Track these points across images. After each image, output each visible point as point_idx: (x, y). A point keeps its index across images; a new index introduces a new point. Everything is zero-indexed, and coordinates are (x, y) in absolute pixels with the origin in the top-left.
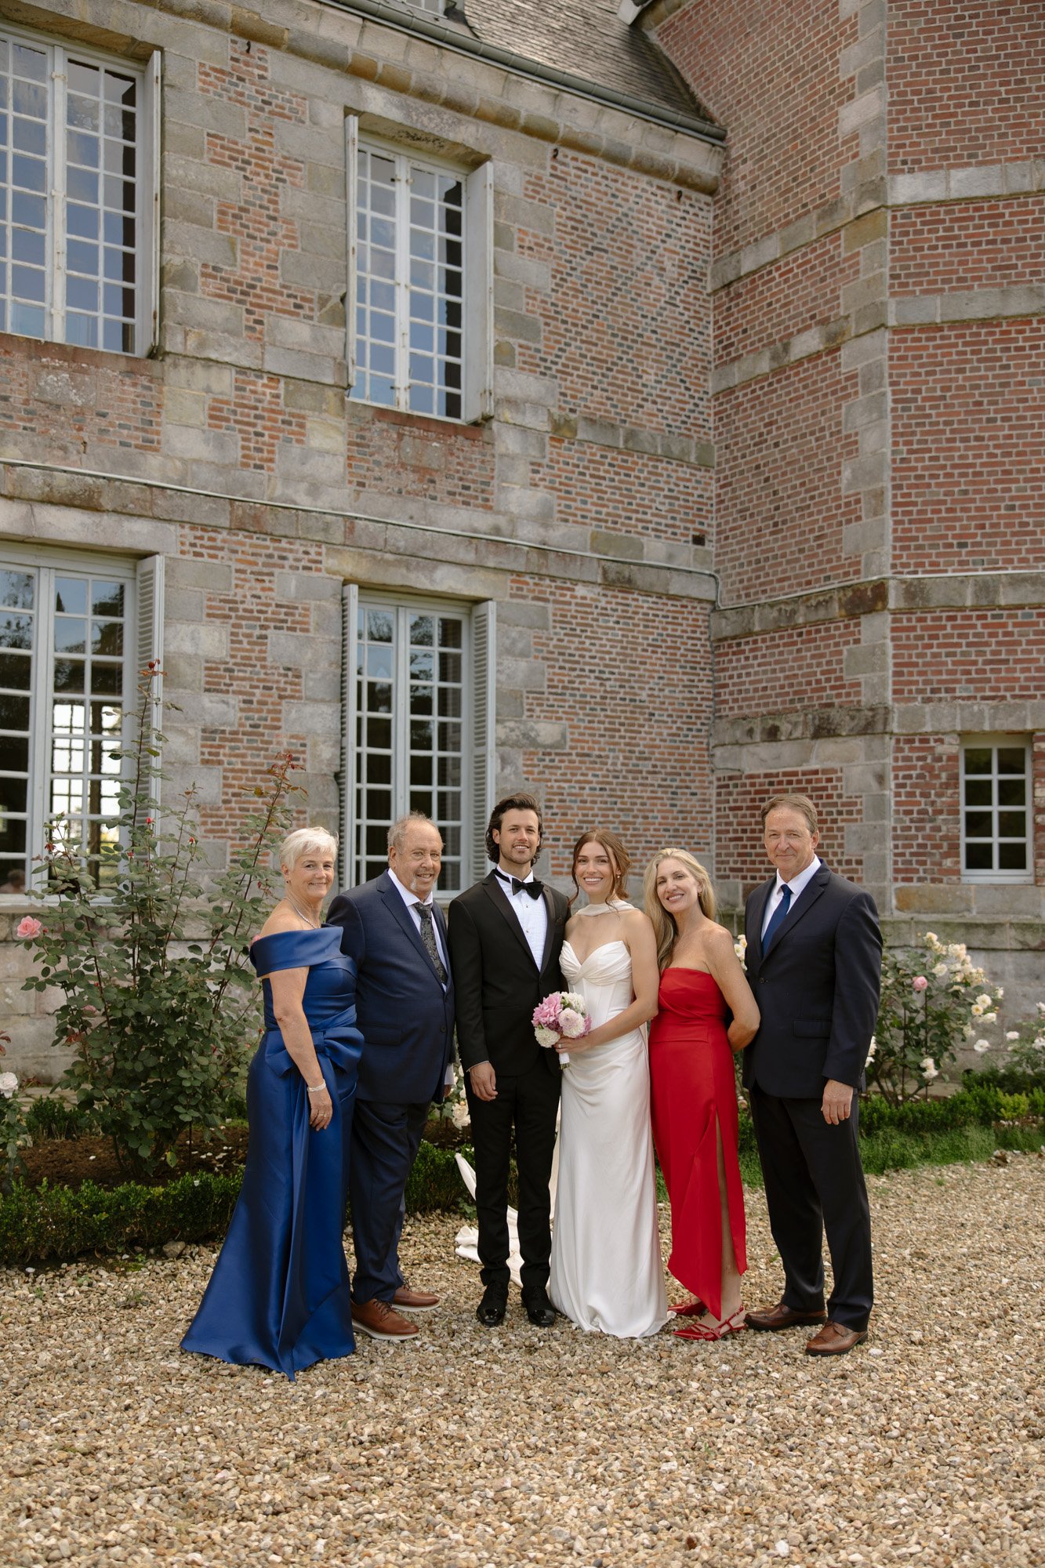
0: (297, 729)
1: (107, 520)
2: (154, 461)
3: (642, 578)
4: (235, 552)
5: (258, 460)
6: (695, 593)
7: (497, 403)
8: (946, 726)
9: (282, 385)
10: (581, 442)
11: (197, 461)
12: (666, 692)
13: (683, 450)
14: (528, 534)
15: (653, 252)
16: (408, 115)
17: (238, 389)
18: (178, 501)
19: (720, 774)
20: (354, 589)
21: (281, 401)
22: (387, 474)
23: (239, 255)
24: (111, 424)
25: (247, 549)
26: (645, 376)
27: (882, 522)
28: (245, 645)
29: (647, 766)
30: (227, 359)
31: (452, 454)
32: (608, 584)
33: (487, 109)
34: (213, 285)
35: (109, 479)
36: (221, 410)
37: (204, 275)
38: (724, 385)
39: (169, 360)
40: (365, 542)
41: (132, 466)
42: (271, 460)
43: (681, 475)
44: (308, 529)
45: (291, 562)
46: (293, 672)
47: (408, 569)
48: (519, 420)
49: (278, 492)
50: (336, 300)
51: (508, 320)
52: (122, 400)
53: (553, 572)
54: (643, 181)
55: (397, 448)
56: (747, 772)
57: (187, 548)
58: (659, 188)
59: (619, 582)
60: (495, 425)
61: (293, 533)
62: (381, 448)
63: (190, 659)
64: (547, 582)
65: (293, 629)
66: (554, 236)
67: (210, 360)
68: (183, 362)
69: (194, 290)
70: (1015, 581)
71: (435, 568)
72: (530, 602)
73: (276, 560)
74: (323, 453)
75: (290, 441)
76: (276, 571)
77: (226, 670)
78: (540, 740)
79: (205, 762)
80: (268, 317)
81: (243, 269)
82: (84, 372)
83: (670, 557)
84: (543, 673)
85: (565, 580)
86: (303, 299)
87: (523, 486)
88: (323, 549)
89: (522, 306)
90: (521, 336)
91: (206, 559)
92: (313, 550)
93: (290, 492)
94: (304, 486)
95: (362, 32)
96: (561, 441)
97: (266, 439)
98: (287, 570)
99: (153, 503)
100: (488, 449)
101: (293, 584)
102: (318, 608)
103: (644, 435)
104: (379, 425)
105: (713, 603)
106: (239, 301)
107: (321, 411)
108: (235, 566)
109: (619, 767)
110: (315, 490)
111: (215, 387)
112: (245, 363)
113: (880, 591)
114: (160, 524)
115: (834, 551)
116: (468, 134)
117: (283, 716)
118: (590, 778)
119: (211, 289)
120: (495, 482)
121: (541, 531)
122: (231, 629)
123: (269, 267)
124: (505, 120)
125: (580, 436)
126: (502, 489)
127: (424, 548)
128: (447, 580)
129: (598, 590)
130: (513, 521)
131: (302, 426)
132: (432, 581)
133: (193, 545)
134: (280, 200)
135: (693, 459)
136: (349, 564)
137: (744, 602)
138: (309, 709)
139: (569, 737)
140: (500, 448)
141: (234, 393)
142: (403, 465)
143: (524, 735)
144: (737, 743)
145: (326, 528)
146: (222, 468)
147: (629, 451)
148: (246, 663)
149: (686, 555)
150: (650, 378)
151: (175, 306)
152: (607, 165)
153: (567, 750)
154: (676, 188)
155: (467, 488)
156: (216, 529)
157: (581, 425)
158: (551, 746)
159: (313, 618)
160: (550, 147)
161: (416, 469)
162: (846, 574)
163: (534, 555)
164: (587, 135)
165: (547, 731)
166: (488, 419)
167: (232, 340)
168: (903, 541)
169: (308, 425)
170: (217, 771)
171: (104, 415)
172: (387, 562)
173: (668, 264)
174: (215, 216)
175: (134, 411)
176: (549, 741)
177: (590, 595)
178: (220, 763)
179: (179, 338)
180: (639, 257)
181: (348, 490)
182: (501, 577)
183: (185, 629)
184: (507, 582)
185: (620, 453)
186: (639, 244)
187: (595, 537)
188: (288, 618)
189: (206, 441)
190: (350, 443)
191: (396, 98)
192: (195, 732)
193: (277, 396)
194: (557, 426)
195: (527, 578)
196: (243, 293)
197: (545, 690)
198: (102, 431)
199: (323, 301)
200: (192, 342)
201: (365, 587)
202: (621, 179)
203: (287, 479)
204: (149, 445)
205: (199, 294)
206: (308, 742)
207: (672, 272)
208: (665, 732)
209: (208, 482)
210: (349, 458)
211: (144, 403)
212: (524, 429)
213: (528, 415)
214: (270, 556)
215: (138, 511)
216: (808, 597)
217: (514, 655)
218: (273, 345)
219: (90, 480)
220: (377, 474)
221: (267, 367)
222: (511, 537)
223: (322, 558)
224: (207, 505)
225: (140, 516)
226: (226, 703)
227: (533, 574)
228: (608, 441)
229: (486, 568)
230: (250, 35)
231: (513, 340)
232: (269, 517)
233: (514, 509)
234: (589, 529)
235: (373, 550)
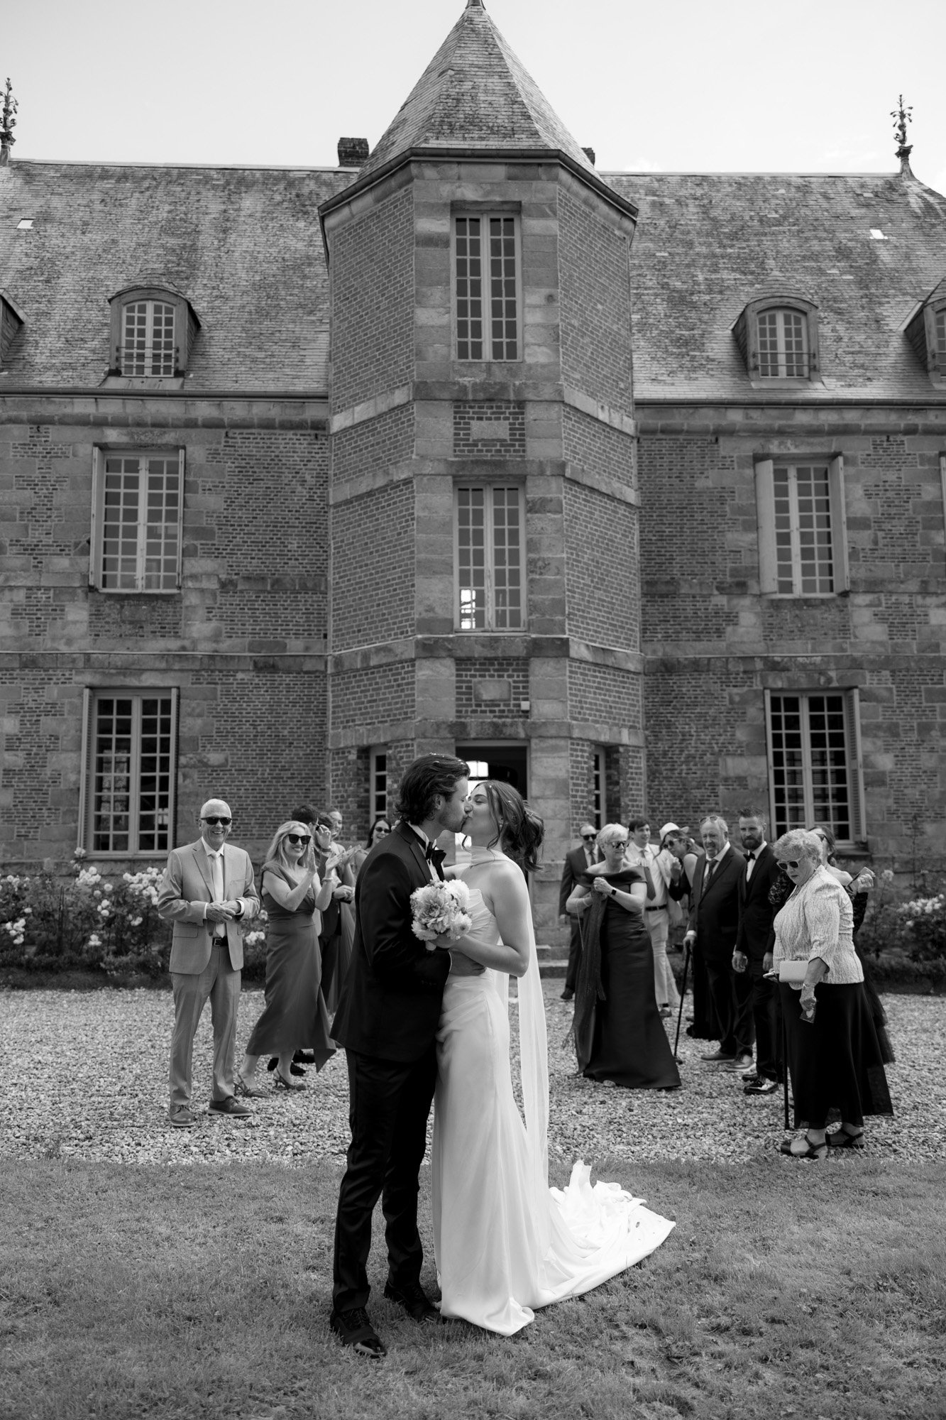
0: (57, 767)
3: (280, 664)
4: (24, 679)
5: (38, 631)
7: (183, 578)
9: (52, 592)
10: (242, 591)
12: (303, 729)
13: (315, 585)
14: (205, 648)
15: (297, 473)
16: (132, 437)
17: (27, 598)
21: (51, 600)
22: (113, 628)
23: (30, 531)
25: (30, 677)
26: (290, 546)
28: (28, 726)
29: (287, 774)
30: (21, 584)
31: (155, 611)
32: (259, 669)
33: (178, 422)
34: (15, 550)
36: (18, 610)
37: (10, 545)
40: (97, 665)
42: (45, 631)
43: (315, 599)
44: (65, 663)
45: (55, 680)
46: (55, 737)
47: (125, 676)
48: (197, 585)
49: (48, 646)
50: (84, 543)
51: (193, 532)
53: (218, 667)
54: (290, 434)
55: (120, 612)
58: (301, 435)
59: (265, 667)
60: (182, 591)
61: (55, 666)
62: (109, 615)
64: (217, 673)
65: (55, 715)
66: (226, 479)
67: (12, 586)
71: (141, 674)
72: (204, 686)
73: (46, 681)
74: (75, 622)
75: (55, 619)
76: (46, 686)
77: (17, 739)
78: (212, 762)
79: (4, 786)
80: (45, 559)
81: (34, 537)
83: (307, 649)
84: (213, 725)
85: (229, 671)
86: (66, 546)
87: (202, 622)
88: (74, 672)
89: (204, 522)
90: (202, 539)
91: (8, 685)
92: (67, 674)
93: (55, 645)
94: (63, 641)
95: (97, 405)
96: (228, 592)
97: (43, 620)
98: (52, 685)
100: (178, 605)
101: (56, 692)
102: (70, 702)
103: (287, 580)
104: (108, 603)
106: (30, 554)
107: (74, 601)
108: (23, 686)
109: (266, 776)
110: (69, 642)
111: (15, 599)
112: (31, 584)
116: (170, 437)
117: (48, 760)
118: (245, 783)
120: (183, 622)
121: (214, 645)
122: (19, 718)
123: (47, 534)
124: (191, 425)
125: (240, 587)
126: (186, 625)
127: (133, 664)
128: (149, 680)
129: (254, 674)
130: (195, 642)
131: (63, 610)
134: (54, 499)
136: (89, 678)
138: (63, 756)
139: (230, 760)
140: (186, 603)
141: (25, 600)
142: (123, 621)
143: (199, 761)
145: (74, 661)
146: (17, 639)
147: (275, 591)
148: (28, 734)
149: (318, 647)
150: (294, 546)
152: (263, 431)
153: (229, 768)
154: (313, 432)
155: (164, 628)
156: (13, 669)
157: (241, 581)
158: (218, 766)
159: (66, 709)
160: (223, 432)
161: (131, 623)
163: (206, 660)
164: (244, 420)
165: (215, 758)
166: (179, 588)
167: (24, 574)
169: (66, 609)
170: (11, 791)
172: (111, 674)
173: (308, 477)
174: (18, 515)
176: (216, 764)
177: (246, 678)
178: (12, 786)
180: (287, 476)
181: (89, 639)
182: (186, 674)
184: (190, 677)
185: (269, 593)
186: (287, 471)
187: (251, 644)
188: (53, 710)
189: (10, 627)
190: (91, 615)
191: (124, 431)
193: (49, 598)
194: (223, 585)
195: (203, 673)
196: (32, 550)
197: (214, 734)
199: (76, 545)
200: (2, 579)
202: (273, 437)
203: (54, 639)
205: (8, 555)
208: (301, 753)
209: (9, 647)
210: (91, 622)
212: (202, 591)
213: (204, 582)
214: (43, 679)
217: (193, 716)
218: (48, 572)
220: (107, 628)
221: (42, 584)
222: (191, 651)
223: (73, 677)
224: (7, 658)
226: (17, 756)
227: (207, 670)
228: (260, 587)
229: (175, 670)
230: (38, 423)
231: (197, 543)
232: (41, 660)
233: (195, 635)
234: (247, 640)
235: (103, 669)
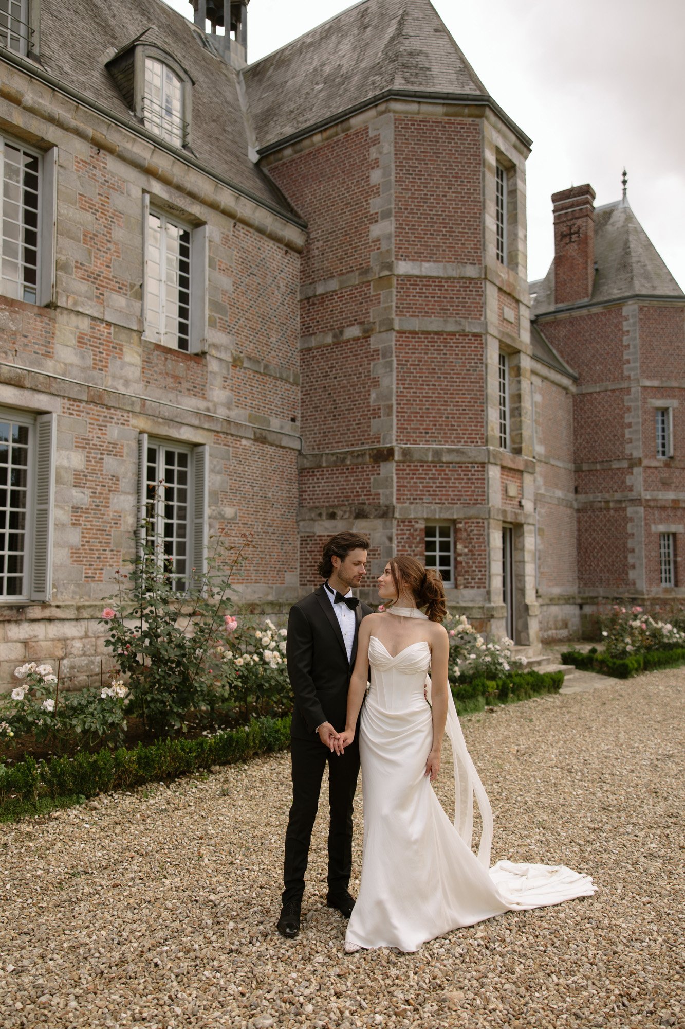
0: (117, 508)
1: (27, 393)
2: (50, 363)
3: (271, 437)
4: (89, 413)
5: (101, 366)
6: (292, 446)
7: (209, 346)
8: (419, 515)
9: (112, 328)
10: (245, 368)
11: (72, 365)
12: (279, 494)
13: (287, 376)
14: (222, 413)
15: (275, 278)
16: (171, 197)
17: (92, 328)
18: (62, 385)
19: (302, 534)
20: (146, 436)
21: (112, 336)
22: (160, 378)
23: (93, 258)
24: (30, 342)
25: (94, 412)
27: (392, 420)
28: (93, 463)
29: (271, 530)
30: (87, 312)
31: (189, 370)
32: (256, 440)
33: (207, 198)
34: (80, 273)
35: (29, 371)
36: (83, 338)
37: (76, 267)
38: (306, 346)
39: (58, 310)
40: (150, 412)
41: (40, 365)
42: (107, 367)
43: (286, 388)
44: (124, 404)
45: (115, 420)
46: (116, 478)
47: (169, 427)
48: (219, 356)
49: (110, 384)
50: (137, 287)
51: (215, 305)
52: (35, 329)
53: (232, 432)
54: (271, 243)
55: (164, 365)
56: (318, 534)
57: (65, 410)
58: (278, 247)
59: (260, 439)
60: (208, 357)
61: (117, 406)
62: (157, 364)
63: (67, 469)
64: (230, 437)
65: (116, 455)
66: (234, 265)
67: (78, 312)
68: (65, 312)
69: (71, 274)
70: (450, 451)
71: (181, 427)
72: (222, 446)
73: (108, 419)
74: (131, 365)
75: (115, 357)
76: (109, 425)
77: (84, 476)
78: (226, 516)
79: (73, 524)
80: (106, 292)
81: (96, 266)
82: (17, 312)
83: (281, 427)
84: (227, 482)
85: (237, 436)
86: (123, 285)
87: (220, 388)
88: (131, 415)
89: (220, 298)
90: (220, 313)
91: (75, 416)
92: (126, 415)
93: (115, 384)
94: (121, 381)
95: (153, 153)
96: (236, 367)
97: (104, 355)
98: (113, 424)
99: (50, 386)
100: (205, 369)
101: (116, 431)
102: (128, 445)
103: (272, 367)
104: (156, 353)
105: (299, 451)
106: (93, 283)
107: (130, 343)
108: (89, 421)
109: (259, 530)
110: (127, 383)
111: (81, 327)
112: (96, 315)
113: (391, 451)
114: (53, 397)
115: (366, 431)
116: (197, 210)
117: (110, 501)
119: (79, 275)
120: (208, 385)
121: (228, 411)
122: (85, 454)
123: (107, 266)
124: (213, 206)
125: (245, 365)
126: (210, 389)
127: (176, 417)
128: (186, 434)
129: (251, 442)
130: (215, 406)
131: (121, 350)
132: (180, 434)
133: (69, 409)
134: (112, 232)
135: (291, 380)
136: (141, 423)
137: (316, 452)
138: (122, 498)
139: (238, 515)
140: (210, 369)
141: (90, 330)
142: (167, 374)
143: (219, 513)
144: (312, 519)
145: (132, 404)
146: (84, 369)
147: (265, 374)
148: (93, 472)
149: (288, 427)
150: (273, 339)
151: (62, 282)
152: (257, 233)
153: (237, 521)
154: (285, 248)
155: (195, 387)
156: (80, 401)
157: (245, 360)
158: (231, 519)
159: (125, 450)
160: (233, 222)
161: (173, 376)
162: (373, 442)
163: (225, 423)
164: (249, 218)
165: (229, 512)
166: (204, 354)
167: (90, 303)
168: (401, 429)
169: (124, 350)
170: (78, 530)
171: (26, 337)
172: (160, 423)
173: (281, 285)
174: (82, 237)
175: (41, 335)
176: (230, 517)
177: (248, 444)
178: (80, 525)
179: (64, 299)
180: (269, 280)
181: (142, 385)
182: (209, 434)
183: (64, 453)
184: (213, 436)
185: (261, 375)
186: (269, 274)
187: (250, 415)
188: (114, 450)
189: (76, 354)
190: (144, 361)
191: (165, 188)
192: (68, 508)
193: (110, 334)
194: (235, 360)
195: (221, 435)
196: (95, 278)
197: (228, 491)
198: (26, 345)
199: (132, 287)
200: (70, 301)
201: (152, 436)
202: (262, 241)
203: (114, 377)
204: (48, 355)
205: (74, 277)
206: (122, 515)
207: (283, 289)
208: (279, 513)
209: (76, 376)
210: (143, 368)
211: (46, 332)
212: (220, 360)
213: (222, 353)
214: (105, 417)
215: (43, 389)
216: (353, 452)
217: (216, 473)
218: (109, 307)
219: (19, 371)
220: (155, 377)
221: (107, 318)
222: (215, 413)
223: (130, 419)
224: (77, 388)
225: (43, 392)
226: (84, 493)
227: (224, 433)
228: (256, 369)
229: (204, 429)
230: (100, 146)
231: (217, 316)
232: (106, 396)
233: (215, 399)
234: (248, 412)
235: (153, 417)
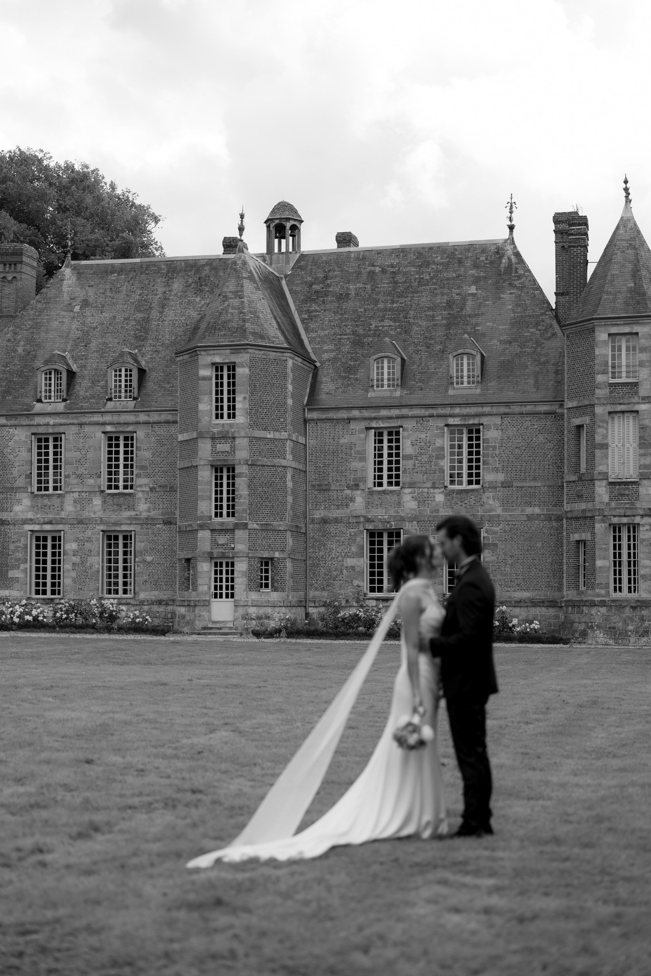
0: (91, 562)
1: (55, 525)
2: (63, 513)
4: (78, 528)
5: (83, 509)
11: (71, 512)
14: (145, 515)
16: (116, 428)
21: (88, 496)
22: (110, 507)
23: (79, 469)
24: (55, 507)
25: (81, 527)
28: (81, 546)
30: (76, 490)
31: (126, 500)
32: (165, 523)
35: (55, 518)
36: (75, 501)
37: (72, 474)
39: (65, 493)
40: (105, 522)
41: (59, 514)
42: (86, 509)
44: (93, 521)
45: (89, 528)
46: (90, 551)
47: (116, 526)
48: (142, 489)
49: (87, 515)
50: (99, 473)
51: (140, 467)
52: (57, 502)
53: (149, 523)
55: (113, 501)
59: (168, 522)
60: (136, 492)
61: (90, 523)
62: (109, 502)
63: (70, 550)
64: (149, 525)
65: (91, 542)
66: (152, 445)
67: (73, 491)
68: (68, 492)
69: (70, 478)
71: (122, 525)
72: (145, 530)
73: (86, 529)
74: (96, 505)
75: (89, 504)
76: (87, 531)
78: (147, 561)
80: (85, 480)
81: (80, 471)
84: (148, 546)
85: (153, 524)
86: (92, 474)
87: (143, 504)
88: (96, 525)
89: (143, 463)
91: (73, 530)
92: (94, 526)
93: (89, 514)
94: (92, 512)
95: (102, 416)
96: (153, 492)
97: (85, 504)
98: (89, 530)
99: (62, 521)
100: (135, 497)
101: (90, 533)
102: (95, 537)
104: (108, 497)
106: (79, 478)
107: (96, 496)
108: (78, 531)
110: (95, 513)
111: (75, 496)
112: (81, 490)
114: (64, 525)
116: (131, 428)
118: (160, 569)
119: (74, 477)
120: (136, 504)
121: (148, 513)
122: (78, 543)
123: (85, 469)
124: (138, 423)
125: (157, 490)
126: (138, 506)
127: (118, 521)
128: (124, 527)
129: (163, 525)
130: (141, 512)
133: (69, 528)
134: (87, 455)
136: (102, 527)
138: (93, 558)
139: (154, 559)
140: (137, 496)
141: (78, 497)
142: (114, 504)
143: (143, 560)
145: (96, 521)
146: (76, 512)
147: (171, 491)
148: (81, 550)
151: (67, 482)
152: (166, 424)
153: (154, 562)
155: (129, 507)
156: (75, 524)
157: (157, 487)
158: (150, 562)
159: (94, 540)
160: (151, 425)
161: (117, 505)
163: (145, 520)
164: (158, 420)
165: (149, 559)
166: (134, 491)
167: (78, 486)
169: (93, 500)
170: (75, 571)
172: (110, 526)
174: (75, 462)
175: (59, 504)
177: (161, 526)
179: (67, 488)
181: (102, 512)
183: (68, 545)
184: (139, 526)
185: (168, 492)
187: (162, 513)
188: (89, 540)
189: (73, 507)
190: (102, 502)
191: (113, 426)
192: (71, 564)
194: (151, 489)
195: (144, 525)
196: (80, 476)
197: (148, 549)
198: (54, 509)
199: (96, 474)
200: (69, 488)
201: (104, 532)
202: (170, 427)
203: (89, 512)
204: (62, 510)
206: (93, 565)
209: (73, 515)
210: (102, 505)
211: (61, 502)
212: (144, 491)
213: (144, 488)
215: (60, 523)
217: (140, 542)
218: (86, 485)
219: (51, 519)
220: (108, 507)
221: (85, 490)
222: (140, 516)
223: (96, 527)
224: (73, 520)
228: (165, 490)
229: (133, 524)
230: (81, 425)
231: (140, 472)
232: (84, 520)
233: (141, 509)
234: (160, 511)
235: (107, 524)
